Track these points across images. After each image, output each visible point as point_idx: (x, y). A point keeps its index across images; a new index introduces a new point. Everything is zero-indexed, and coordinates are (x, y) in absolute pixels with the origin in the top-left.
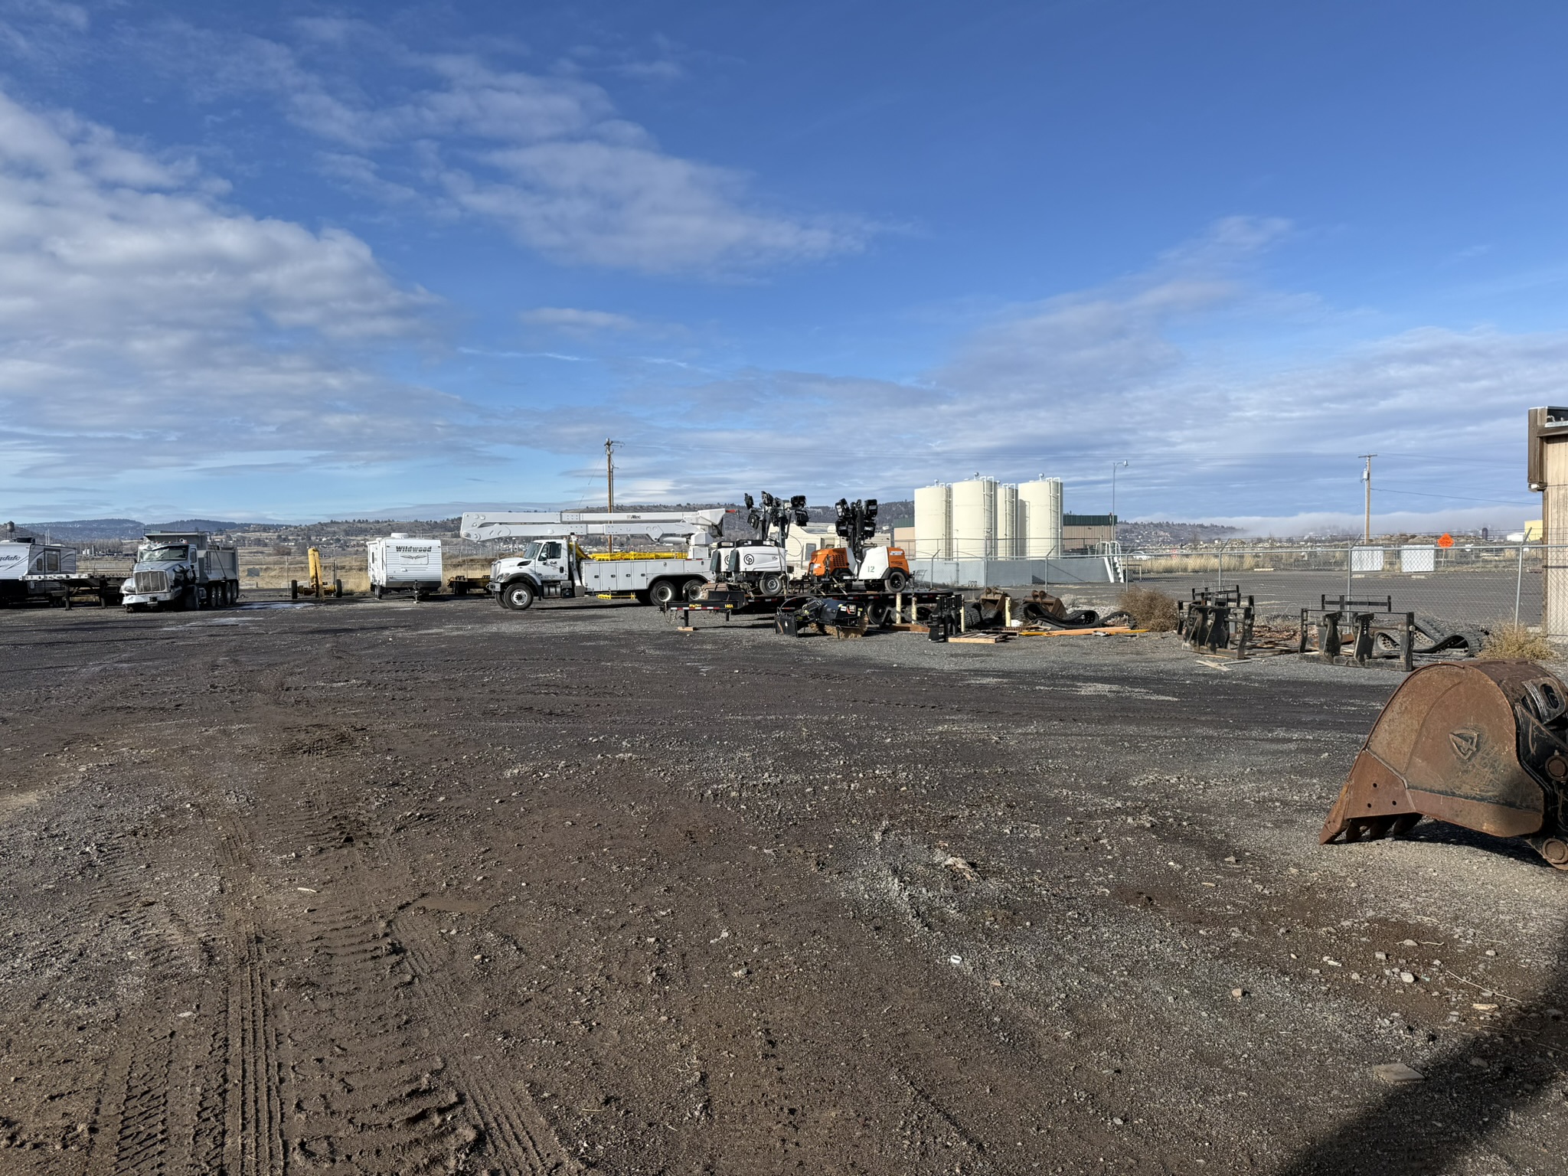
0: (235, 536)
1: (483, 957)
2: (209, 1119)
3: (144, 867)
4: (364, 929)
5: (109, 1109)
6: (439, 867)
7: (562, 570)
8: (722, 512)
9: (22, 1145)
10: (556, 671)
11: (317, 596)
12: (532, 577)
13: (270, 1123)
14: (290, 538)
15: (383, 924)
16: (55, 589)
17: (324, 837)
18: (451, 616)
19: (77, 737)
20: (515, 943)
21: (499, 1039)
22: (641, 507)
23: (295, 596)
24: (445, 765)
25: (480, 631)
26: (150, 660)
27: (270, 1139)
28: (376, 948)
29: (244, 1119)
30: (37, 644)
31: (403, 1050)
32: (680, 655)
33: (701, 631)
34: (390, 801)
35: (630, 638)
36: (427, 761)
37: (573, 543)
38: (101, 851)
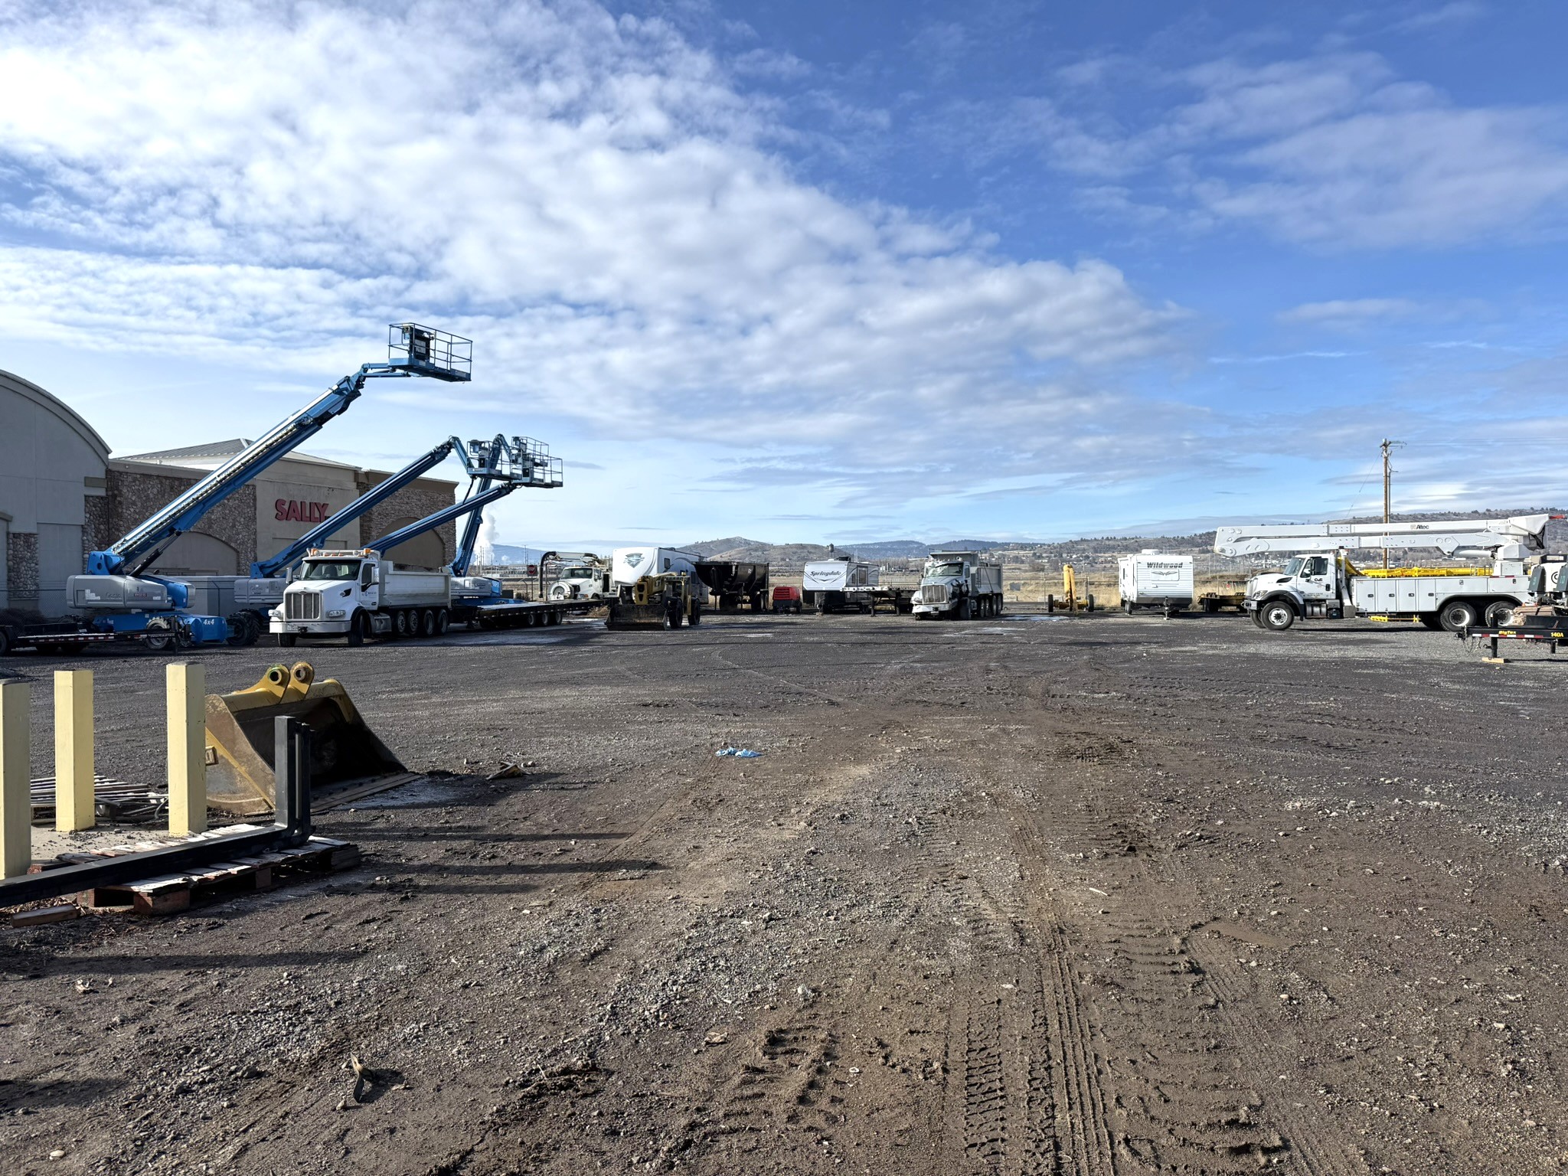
0: (997, 554)
1: (1291, 998)
2: (1038, 1089)
3: (954, 843)
4: (1159, 941)
5: (955, 1056)
6: (1227, 892)
7: (1328, 587)
8: (1545, 518)
9: (894, 1066)
10: (1329, 700)
11: (1071, 609)
12: (1292, 595)
13: (1094, 1109)
14: (1044, 555)
15: (1177, 940)
16: (864, 599)
17: (1107, 842)
18: (1204, 634)
19: (890, 722)
20: (1325, 990)
21: (1322, 1092)
22: (1423, 515)
23: (1051, 610)
24: (1218, 788)
25: (1237, 651)
26: (937, 662)
27: (1096, 1126)
28: (1174, 963)
29: (1070, 1099)
30: (853, 644)
31: (1216, 1074)
32: (1488, 691)
33: (1515, 664)
34: (1167, 817)
35: (1419, 669)
36: (1199, 781)
37: (1342, 558)
38: (920, 823)
